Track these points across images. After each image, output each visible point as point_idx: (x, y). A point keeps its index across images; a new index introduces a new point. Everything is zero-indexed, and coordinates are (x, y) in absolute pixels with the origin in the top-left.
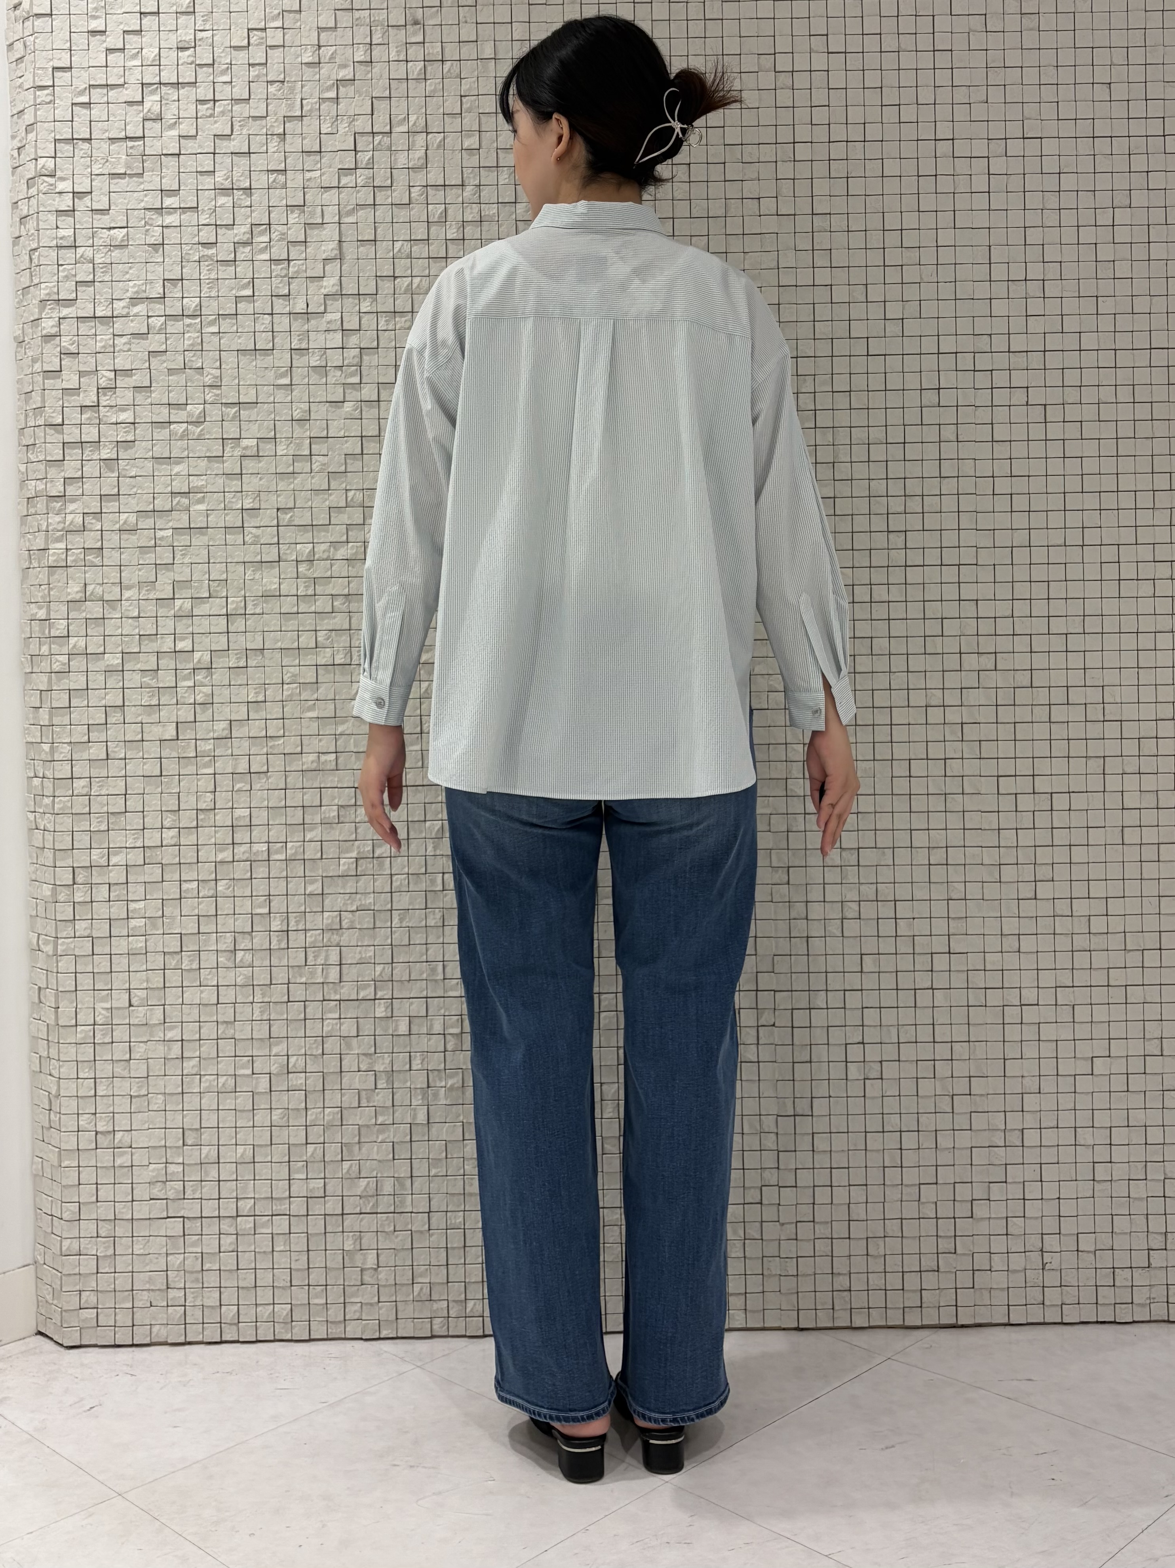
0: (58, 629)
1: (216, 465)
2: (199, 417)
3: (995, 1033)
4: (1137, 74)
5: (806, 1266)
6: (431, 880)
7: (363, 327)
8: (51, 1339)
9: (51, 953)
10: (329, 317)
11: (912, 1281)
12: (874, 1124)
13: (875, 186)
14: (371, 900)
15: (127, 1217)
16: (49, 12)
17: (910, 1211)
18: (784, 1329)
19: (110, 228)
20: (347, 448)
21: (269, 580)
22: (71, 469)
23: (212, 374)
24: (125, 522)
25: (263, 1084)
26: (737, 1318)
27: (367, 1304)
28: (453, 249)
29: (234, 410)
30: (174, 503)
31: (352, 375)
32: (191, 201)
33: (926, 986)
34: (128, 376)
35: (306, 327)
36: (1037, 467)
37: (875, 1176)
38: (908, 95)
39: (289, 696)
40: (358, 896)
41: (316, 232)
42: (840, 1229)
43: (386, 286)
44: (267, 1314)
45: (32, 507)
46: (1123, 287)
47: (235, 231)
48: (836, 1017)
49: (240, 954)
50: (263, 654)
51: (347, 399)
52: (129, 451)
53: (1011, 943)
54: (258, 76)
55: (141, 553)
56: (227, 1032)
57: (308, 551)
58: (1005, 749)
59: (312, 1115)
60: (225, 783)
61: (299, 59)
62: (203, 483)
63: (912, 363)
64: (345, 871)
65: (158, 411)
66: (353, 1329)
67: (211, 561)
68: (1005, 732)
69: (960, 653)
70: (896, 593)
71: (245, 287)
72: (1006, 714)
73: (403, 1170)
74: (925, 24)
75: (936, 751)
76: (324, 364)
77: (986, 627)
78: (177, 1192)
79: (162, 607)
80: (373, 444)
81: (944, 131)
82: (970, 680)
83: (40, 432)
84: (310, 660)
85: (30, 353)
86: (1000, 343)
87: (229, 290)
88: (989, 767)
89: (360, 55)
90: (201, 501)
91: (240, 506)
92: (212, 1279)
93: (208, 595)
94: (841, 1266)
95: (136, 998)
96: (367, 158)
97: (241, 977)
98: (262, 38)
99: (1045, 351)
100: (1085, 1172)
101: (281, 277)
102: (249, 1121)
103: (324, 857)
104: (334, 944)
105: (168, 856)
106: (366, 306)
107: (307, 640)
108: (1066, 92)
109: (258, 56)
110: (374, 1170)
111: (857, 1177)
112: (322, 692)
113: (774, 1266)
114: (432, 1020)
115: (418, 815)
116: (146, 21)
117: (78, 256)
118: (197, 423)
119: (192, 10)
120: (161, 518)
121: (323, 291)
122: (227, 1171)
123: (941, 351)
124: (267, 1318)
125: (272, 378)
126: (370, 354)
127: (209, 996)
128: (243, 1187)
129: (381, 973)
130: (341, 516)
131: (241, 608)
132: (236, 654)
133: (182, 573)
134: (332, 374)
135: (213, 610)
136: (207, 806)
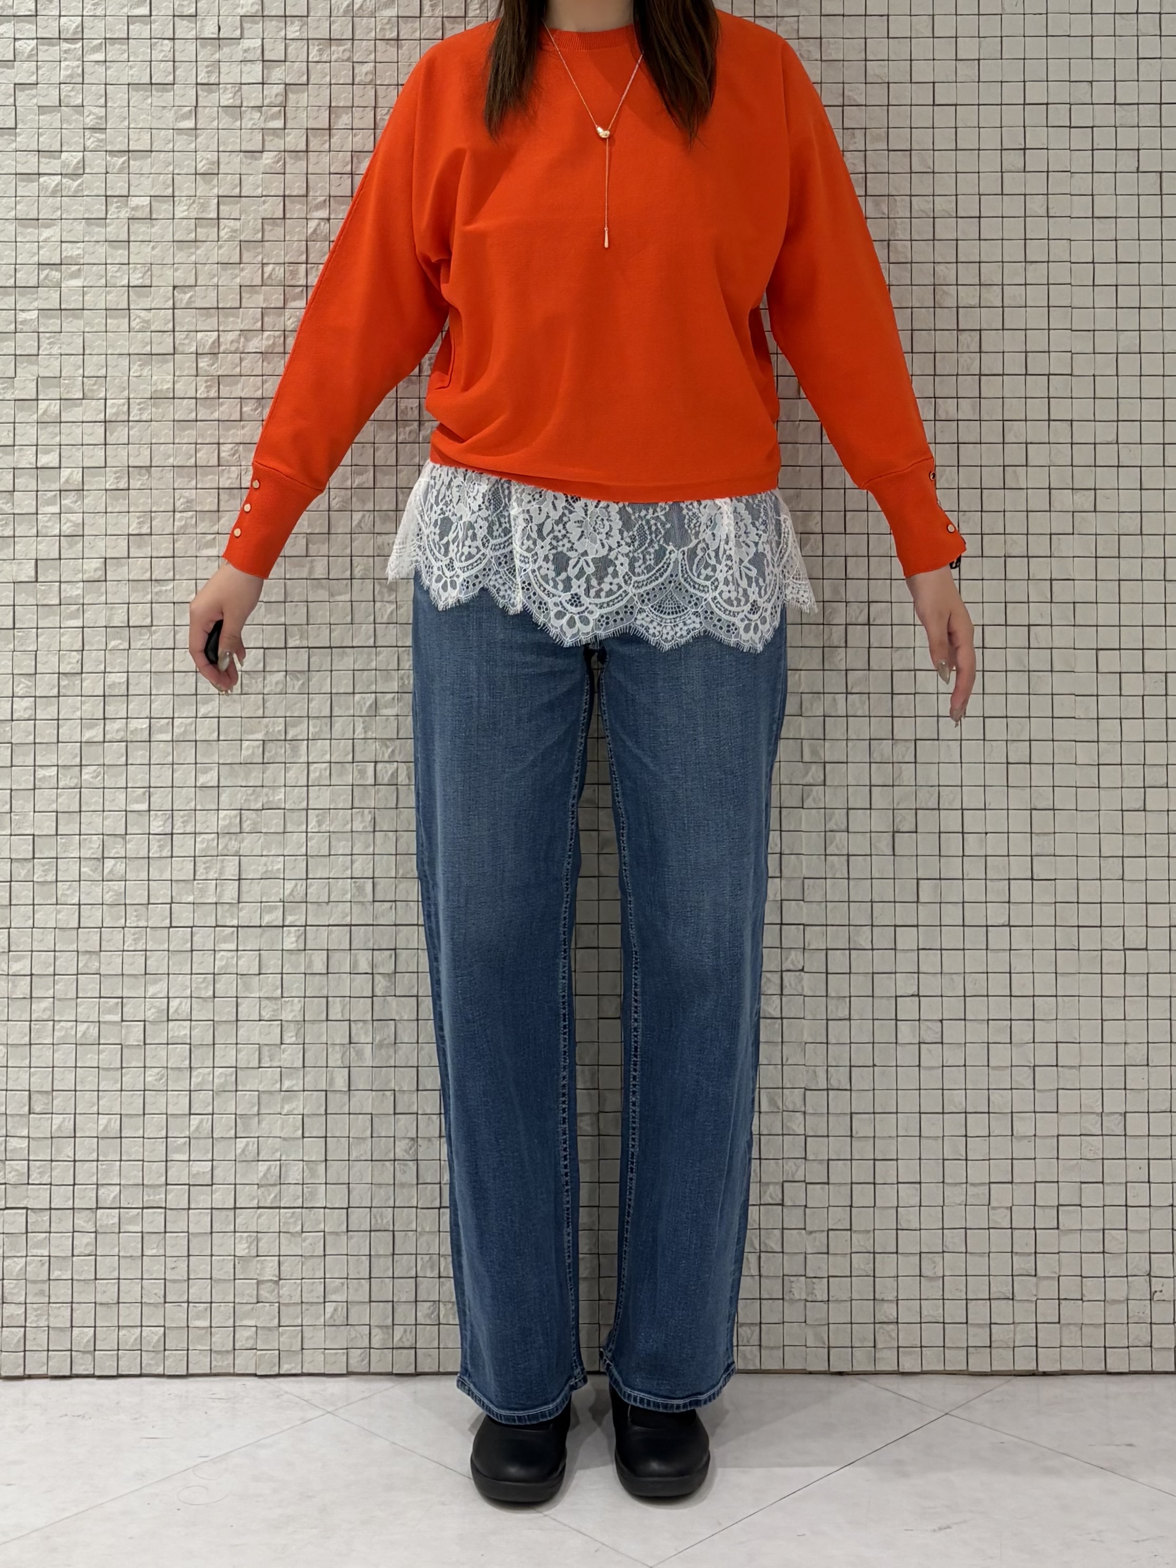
1: (97, 229)
2: (76, 167)
3: (1091, 985)
5: (839, 1289)
6: (360, 771)
7: (289, 58)
10: (246, 43)
11: (979, 1313)
12: (931, 1102)
14: (282, 796)
17: (977, 1217)
18: (810, 1373)
20: (265, 210)
21: (160, 378)
23: (94, 114)
25: (135, 1034)
26: (749, 1357)
27: (263, 1328)
29: (121, 160)
30: (42, 277)
31: (274, 117)
33: (1001, 922)
35: (217, 56)
36: (1150, 252)
37: (931, 1172)
39: (182, 527)
40: (265, 790)
42: (885, 1241)
43: (320, 7)
44: (132, 1340)
48: (883, 961)
49: (109, 864)
50: (150, 473)
51: (267, 148)
53: (1112, 868)
56: (90, 965)
57: (211, 341)
58: (1107, 614)
59: (197, 1076)
60: (96, 639)
62: (80, 251)
63: (990, 116)
64: (248, 756)
65: (25, 160)
66: (244, 1362)
67: (87, 352)
68: (1107, 591)
69: (1050, 488)
70: (967, 409)
71: (139, 4)
72: (1107, 569)
73: (315, 1151)
75: (1017, 614)
76: (238, 103)
77: (1083, 455)
78: (22, 1174)
79: (22, 410)
80: (298, 207)
82: (1061, 523)
84: (210, 480)
86: (1104, 92)
87: (120, 7)
88: (1086, 638)
90: (75, 275)
91: (125, 282)
92: (61, 1292)
93: (81, 396)
94: (886, 1289)
97: (111, 893)
99: (1161, 104)
102: (116, 1082)
103: (221, 738)
104: (232, 852)
105: (21, 733)
106: (293, 30)
107: (206, 455)
110: (277, 1150)
111: (908, 1171)
113: (799, 1289)
114: (356, 954)
115: (344, 685)
118: (74, 175)
120: (22, 295)
121: (242, 12)
122: (86, 1149)
123: (1027, 102)
124: (132, 1345)
125: (171, 120)
126: (297, 92)
127: (68, 917)
128: (104, 1170)
129: (292, 891)
130: (256, 296)
131: (123, 413)
132: (115, 473)
133: (49, 367)
134: (247, 116)
135: (87, 414)
136: (72, 668)
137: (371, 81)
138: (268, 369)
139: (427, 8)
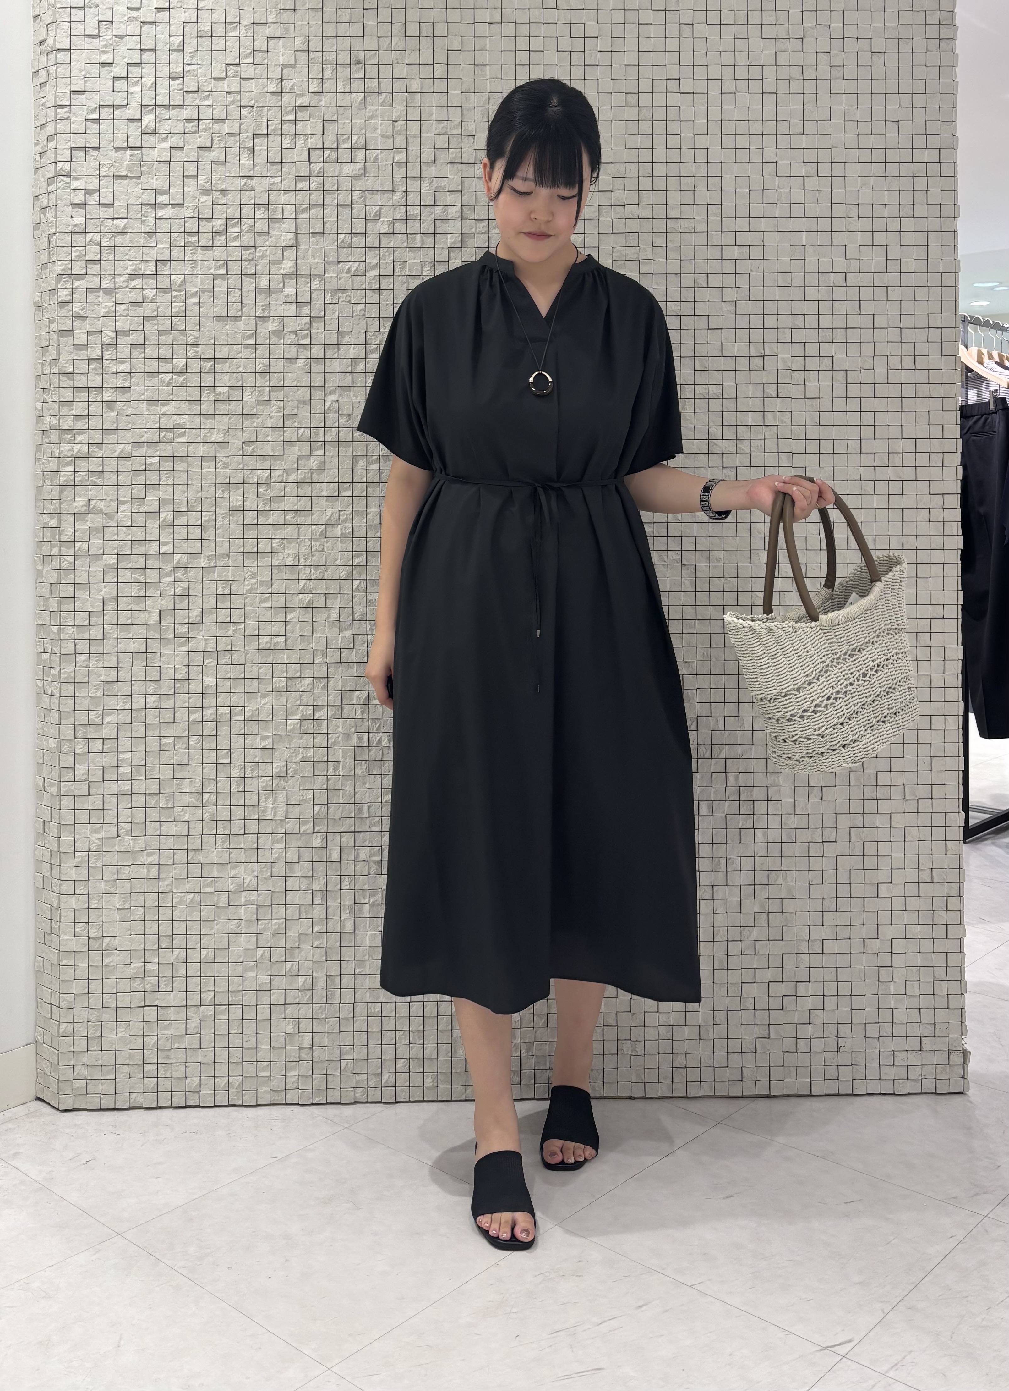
0: (67, 535)
1: (195, 407)
2: (182, 369)
3: (802, 864)
4: (919, 114)
5: (651, 1047)
6: (359, 738)
7: (313, 301)
8: (49, 1104)
9: (55, 794)
10: (286, 292)
11: (734, 1060)
13: (715, 197)
14: (311, 753)
15: (112, 1006)
16: (69, 48)
17: (734, 1003)
18: (634, 1098)
19: (114, 219)
20: (299, 395)
21: (235, 498)
22: (80, 408)
23: (193, 335)
24: (122, 451)
25: (223, 900)
27: (302, 1076)
28: (385, 241)
29: (210, 364)
30: (161, 436)
31: (304, 337)
32: (179, 199)
33: (749, 826)
34: (126, 336)
35: (268, 300)
36: (839, 419)
38: (742, 127)
39: (249, 590)
40: (301, 750)
41: (277, 225)
42: (679, 1019)
43: (332, 269)
44: (223, 1085)
45: (46, 438)
46: (907, 280)
47: (214, 224)
49: (206, 796)
50: (229, 557)
51: (299, 356)
52: (126, 395)
53: (816, 793)
54: (233, 101)
55: (133, 475)
56: (195, 858)
57: (266, 475)
59: (261, 925)
60: (197, 659)
61: (266, 89)
62: (184, 421)
63: (742, 336)
64: (291, 730)
65: (150, 364)
66: (292, 1096)
67: (190, 483)
71: (220, 267)
73: (334, 970)
74: (756, 72)
76: (281, 329)
78: (153, 986)
79: (150, 519)
80: (319, 393)
81: (770, 155)
83: (55, 379)
84: (266, 561)
85: (47, 316)
86: (811, 321)
87: (207, 269)
89: (314, 87)
90: (182, 435)
91: (213, 440)
92: (179, 1056)
93: (186, 510)
94: (679, 1047)
95: (123, 830)
96: (318, 168)
97: (207, 814)
98: (237, 72)
99: (846, 328)
100: (871, 974)
101: (249, 260)
102: (212, 929)
103: (274, 719)
104: (282, 788)
105: (152, 717)
106: (315, 284)
108: (865, 128)
109: (233, 85)
110: (310, 969)
112: (275, 587)
113: (627, 1047)
114: (358, 849)
115: (349, 686)
116: (146, 56)
117: (88, 240)
118: (180, 373)
119: (181, 48)
120: (150, 448)
121: (283, 272)
122: (193, 969)
123: (765, 327)
124: (223, 1088)
125: (241, 339)
126: (317, 322)
127: (181, 828)
128: (205, 983)
129: (319, 811)
130: (292, 448)
131: (213, 520)
132: (208, 557)
133: (166, 492)
134: (287, 336)
135: (190, 521)
136: (182, 677)
137: (363, 315)
138: (301, 492)
139: (397, 270)
